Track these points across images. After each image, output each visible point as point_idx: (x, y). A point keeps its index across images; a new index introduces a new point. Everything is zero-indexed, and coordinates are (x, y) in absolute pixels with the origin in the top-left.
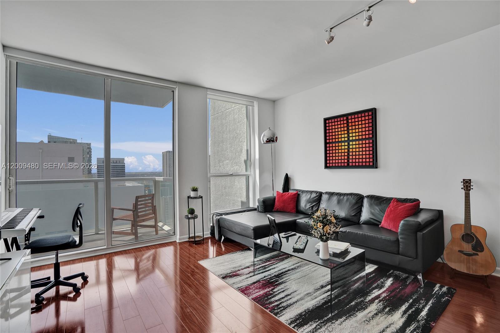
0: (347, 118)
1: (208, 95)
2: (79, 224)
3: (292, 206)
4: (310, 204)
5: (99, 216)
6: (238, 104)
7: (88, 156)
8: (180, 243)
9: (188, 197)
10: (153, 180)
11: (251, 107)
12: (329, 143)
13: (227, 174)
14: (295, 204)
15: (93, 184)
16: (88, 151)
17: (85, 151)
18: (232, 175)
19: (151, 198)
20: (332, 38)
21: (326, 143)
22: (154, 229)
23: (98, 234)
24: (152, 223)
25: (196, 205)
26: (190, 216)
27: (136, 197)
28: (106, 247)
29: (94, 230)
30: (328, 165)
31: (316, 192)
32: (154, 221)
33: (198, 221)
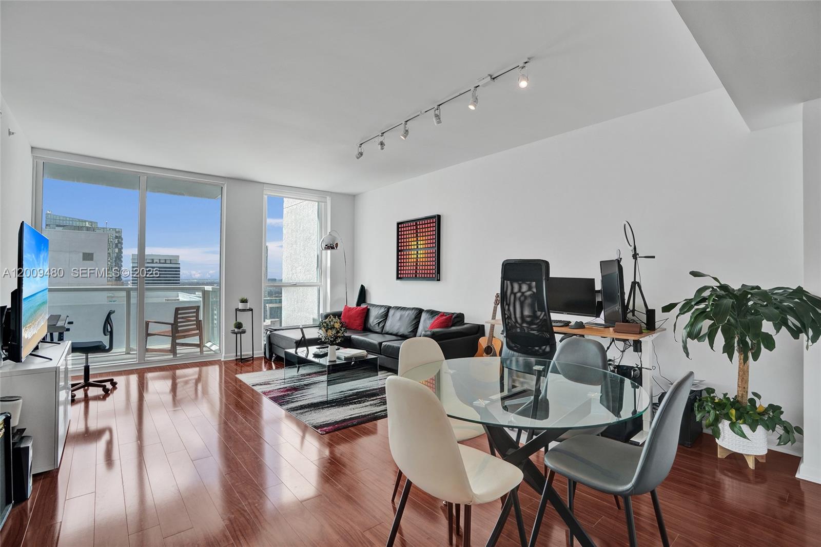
0: (416, 223)
1: (264, 191)
2: (109, 330)
3: (358, 322)
4: (377, 320)
5: (131, 333)
6: (302, 201)
7: (117, 250)
8: (225, 362)
9: (236, 309)
10: (202, 290)
11: (323, 204)
12: (401, 251)
13: (289, 284)
14: (363, 320)
15: (124, 294)
16: (116, 242)
17: (111, 241)
18: (295, 285)
19: (195, 310)
20: (361, 154)
21: (398, 251)
22: (198, 350)
23: (129, 354)
24: (195, 340)
25: (245, 319)
26: (236, 330)
27: (176, 308)
28: (137, 362)
29: (125, 349)
30: (399, 276)
31: (385, 307)
32: (199, 339)
33: (246, 337)
